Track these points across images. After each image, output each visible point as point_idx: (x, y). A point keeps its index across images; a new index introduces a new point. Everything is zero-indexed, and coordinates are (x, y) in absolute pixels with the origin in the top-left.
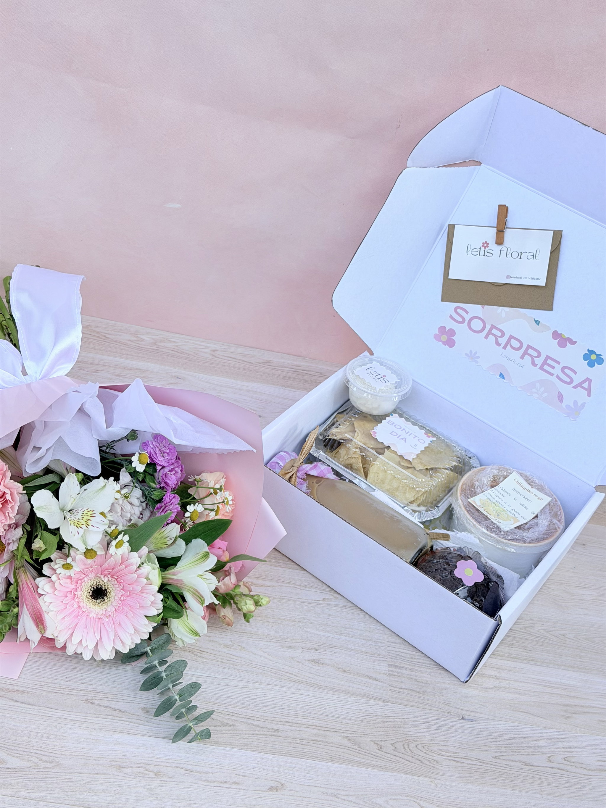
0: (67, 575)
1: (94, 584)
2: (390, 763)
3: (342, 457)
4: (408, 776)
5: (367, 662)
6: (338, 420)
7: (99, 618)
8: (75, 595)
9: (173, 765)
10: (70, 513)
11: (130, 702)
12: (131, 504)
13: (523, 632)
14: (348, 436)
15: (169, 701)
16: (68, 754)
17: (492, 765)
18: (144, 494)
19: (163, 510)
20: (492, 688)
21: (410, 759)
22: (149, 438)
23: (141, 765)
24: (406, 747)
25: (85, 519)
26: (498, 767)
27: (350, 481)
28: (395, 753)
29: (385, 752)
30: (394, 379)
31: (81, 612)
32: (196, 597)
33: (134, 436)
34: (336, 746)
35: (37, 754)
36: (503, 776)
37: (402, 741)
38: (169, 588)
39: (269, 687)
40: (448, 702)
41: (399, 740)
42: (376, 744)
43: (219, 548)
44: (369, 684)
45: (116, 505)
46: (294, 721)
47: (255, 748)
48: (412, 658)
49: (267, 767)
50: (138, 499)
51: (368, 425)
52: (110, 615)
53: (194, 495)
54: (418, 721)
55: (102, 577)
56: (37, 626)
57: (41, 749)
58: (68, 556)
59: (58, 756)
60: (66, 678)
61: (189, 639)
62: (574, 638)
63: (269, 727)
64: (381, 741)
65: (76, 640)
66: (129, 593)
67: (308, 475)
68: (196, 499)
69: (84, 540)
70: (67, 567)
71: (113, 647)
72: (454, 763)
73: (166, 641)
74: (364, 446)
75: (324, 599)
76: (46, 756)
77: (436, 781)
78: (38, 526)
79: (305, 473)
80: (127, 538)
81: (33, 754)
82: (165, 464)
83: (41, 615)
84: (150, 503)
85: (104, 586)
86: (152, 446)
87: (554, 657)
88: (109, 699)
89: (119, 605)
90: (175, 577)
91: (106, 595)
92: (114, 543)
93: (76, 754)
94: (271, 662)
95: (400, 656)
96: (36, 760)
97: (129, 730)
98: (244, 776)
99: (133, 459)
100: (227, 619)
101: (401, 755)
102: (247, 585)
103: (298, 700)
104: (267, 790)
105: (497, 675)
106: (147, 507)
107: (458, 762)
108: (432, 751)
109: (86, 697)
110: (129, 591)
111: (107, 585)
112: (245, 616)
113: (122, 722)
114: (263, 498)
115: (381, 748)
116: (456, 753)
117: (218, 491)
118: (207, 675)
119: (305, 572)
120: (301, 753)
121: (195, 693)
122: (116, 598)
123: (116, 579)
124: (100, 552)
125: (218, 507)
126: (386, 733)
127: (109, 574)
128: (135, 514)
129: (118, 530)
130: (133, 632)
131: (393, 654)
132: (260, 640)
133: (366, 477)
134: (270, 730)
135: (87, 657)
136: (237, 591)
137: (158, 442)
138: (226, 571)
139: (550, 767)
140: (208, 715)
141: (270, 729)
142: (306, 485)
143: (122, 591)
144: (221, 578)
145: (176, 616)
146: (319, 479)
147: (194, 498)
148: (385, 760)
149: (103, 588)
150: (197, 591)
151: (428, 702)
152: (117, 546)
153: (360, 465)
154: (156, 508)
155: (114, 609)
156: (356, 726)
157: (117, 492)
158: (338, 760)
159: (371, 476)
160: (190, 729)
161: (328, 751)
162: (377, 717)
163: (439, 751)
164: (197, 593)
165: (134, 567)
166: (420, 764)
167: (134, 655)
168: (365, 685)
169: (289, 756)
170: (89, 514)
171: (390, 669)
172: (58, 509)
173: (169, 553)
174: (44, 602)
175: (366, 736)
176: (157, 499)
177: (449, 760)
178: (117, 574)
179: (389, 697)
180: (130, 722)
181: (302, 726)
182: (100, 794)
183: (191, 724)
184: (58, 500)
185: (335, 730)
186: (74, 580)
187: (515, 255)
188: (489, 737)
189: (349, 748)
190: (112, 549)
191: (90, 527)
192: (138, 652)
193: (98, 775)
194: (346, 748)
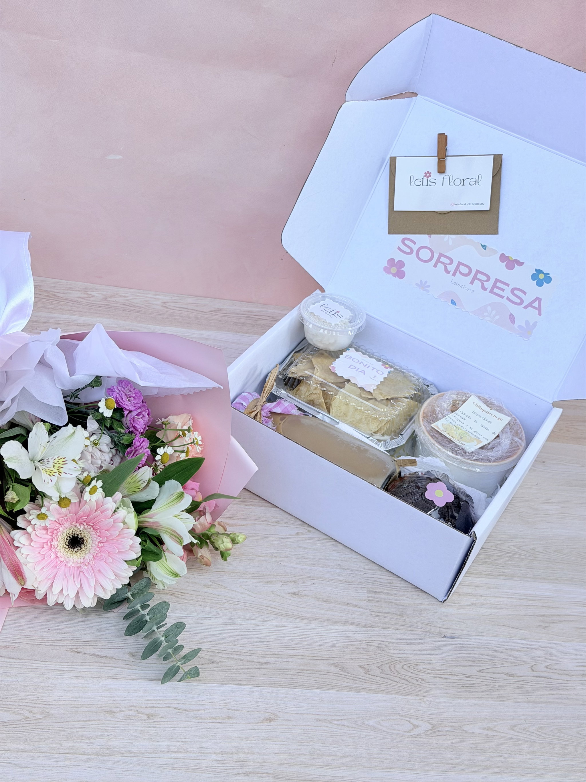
0: (42, 525)
1: (70, 533)
2: (378, 685)
3: (303, 394)
4: (397, 696)
5: (346, 590)
6: (296, 359)
7: (78, 567)
8: (51, 545)
9: (164, 705)
10: (41, 463)
11: (116, 647)
12: (100, 451)
13: (494, 550)
14: (308, 373)
15: (155, 643)
16: (57, 703)
17: (477, 678)
18: (113, 441)
19: (133, 454)
20: (470, 605)
21: (397, 679)
22: (113, 383)
23: (133, 708)
24: (392, 668)
25: (56, 467)
26: (483, 680)
27: (313, 416)
28: (382, 675)
29: (372, 675)
30: (348, 314)
31: (59, 562)
32: (173, 537)
33: (98, 382)
34: (324, 673)
35: (26, 706)
36: (490, 688)
37: (388, 663)
38: (146, 531)
39: (252, 622)
40: (428, 622)
41: (385, 663)
42: (363, 668)
43: (193, 489)
44: (350, 611)
45: (85, 452)
46: (281, 653)
47: (244, 682)
48: (389, 583)
49: (258, 700)
50: (107, 445)
51: (326, 361)
52: (88, 563)
53: (163, 438)
54: (401, 643)
55: (78, 525)
56: (16, 577)
57: (30, 701)
58: (41, 507)
59: (48, 707)
60: (49, 630)
61: (170, 581)
62: (544, 552)
63: (256, 661)
64: (367, 665)
65: (56, 590)
66: (106, 538)
67: (272, 413)
68: (164, 442)
69: (57, 488)
70: (42, 517)
71: (95, 594)
72: (441, 680)
73: (147, 585)
74: (325, 382)
75: (298, 534)
76: (35, 707)
77: (425, 699)
78: (9, 479)
79: (269, 411)
80: (100, 483)
81: (22, 707)
82: (132, 408)
83: (19, 567)
84: (120, 449)
85: (80, 535)
86: (118, 391)
87: (526, 571)
88: (95, 647)
89: (97, 552)
90: (151, 520)
91: (83, 543)
92: (88, 489)
93: (66, 703)
94: (252, 598)
95: (377, 582)
96: (27, 713)
97: (117, 676)
98: (237, 710)
99: (100, 404)
100: (205, 559)
101: (388, 677)
102: (222, 524)
103: (282, 632)
104: (259, 722)
105: (474, 592)
106: (116, 453)
107: (445, 678)
108: (418, 670)
109: (70, 647)
110: (106, 537)
111: (83, 533)
112: (222, 555)
113: (109, 668)
114: (231, 437)
115: (368, 672)
116: (441, 670)
117: (186, 432)
118: (190, 616)
119: (277, 509)
120: (289, 683)
121: (180, 633)
122: (94, 545)
123: (92, 526)
124: (74, 500)
125: (188, 448)
126: (371, 656)
127: (84, 522)
128: (105, 460)
129: (90, 476)
130: (113, 577)
131: (371, 580)
132: (239, 577)
133: (329, 412)
134: (258, 664)
135: (69, 606)
136: (213, 530)
137: (123, 387)
138: (200, 511)
139: (533, 676)
140: (195, 652)
141: (257, 662)
142: (271, 423)
143: (99, 538)
144: (197, 518)
145: (155, 558)
146: (283, 415)
147: (162, 442)
148: (374, 683)
149: (80, 537)
150: (174, 531)
151: (409, 624)
152: (91, 492)
153: (322, 400)
154: (126, 452)
155: (92, 557)
156: (342, 653)
157: (86, 438)
158: (327, 687)
159: (333, 410)
160: (179, 668)
161: (316, 679)
162: (361, 642)
163: (425, 670)
164: (175, 534)
165: (110, 512)
166: (408, 683)
167: (116, 601)
168: (347, 612)
169: (279, 687)
170: (60, 461)
171: (370, 595)
172: (28, 459)
173: (143, 497)
174: (21, 554)
175: (352, 661)
176: (127, 443)
177: (436, 677)
178: (93, 521)
179: (370, 622)
180: (118, 667)
181: (289, 656)
182: (95, 740)
183: (179, 664)
184: (28, 451)
185: (321, 658)
186: (50, 531)
187: (458, 182)
188: (472, 652)
189: (337, 675)
190: (87, 496)
191: (63, 475)
192: (119, 598)
193: (90, 722)
194: (334, 674)
